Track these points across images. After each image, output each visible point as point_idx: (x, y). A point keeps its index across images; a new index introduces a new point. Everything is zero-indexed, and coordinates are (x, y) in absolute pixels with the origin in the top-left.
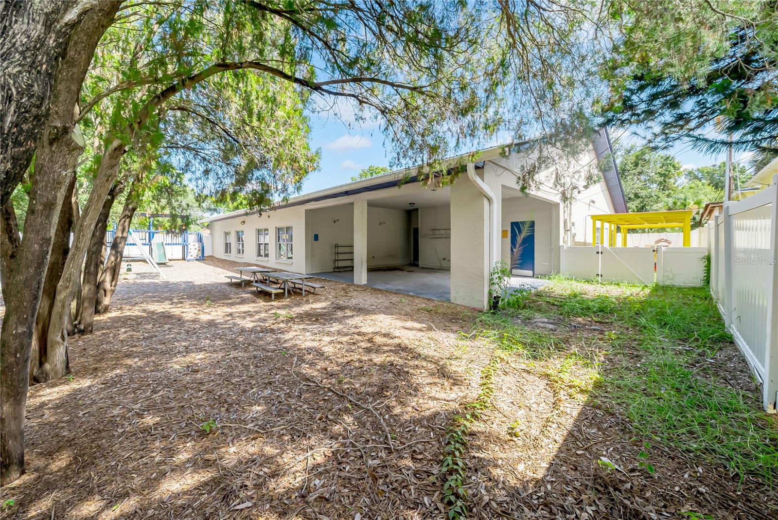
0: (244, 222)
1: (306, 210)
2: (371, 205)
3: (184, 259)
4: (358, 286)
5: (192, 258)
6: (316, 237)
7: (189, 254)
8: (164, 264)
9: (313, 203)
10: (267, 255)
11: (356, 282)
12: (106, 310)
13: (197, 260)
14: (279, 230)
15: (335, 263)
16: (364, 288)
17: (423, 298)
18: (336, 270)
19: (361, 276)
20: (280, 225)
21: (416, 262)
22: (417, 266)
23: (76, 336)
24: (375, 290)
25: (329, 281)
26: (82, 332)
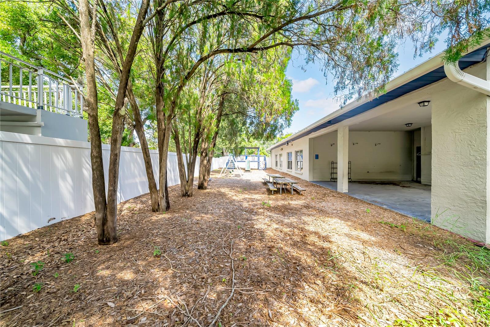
0: (282, 149)
1: (309, 139)
2: (352, 130)
3: (258, 169)
4: (339, 193)
5: (261, 168)
6: (317, 157)
7: (260, 167)
8: (249, 171)
9: (313, 133)
10: (291, 169)
11: (339, 190)
12: (206, 188)
13: (263, 169)
14: (297, 152)
15: (331, 175)
16: (342, 196)
17: (396, 213)
18: (332, 180)
19: (343, 186)
20: (297, 149)
21: (419, 179)
22: (420, 182)
23: (187, 197)
24: (352, 198)
25: (321, 187)
26: (189, 196)
